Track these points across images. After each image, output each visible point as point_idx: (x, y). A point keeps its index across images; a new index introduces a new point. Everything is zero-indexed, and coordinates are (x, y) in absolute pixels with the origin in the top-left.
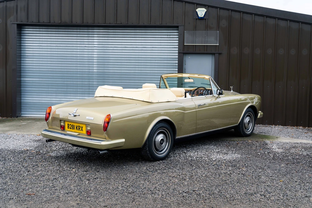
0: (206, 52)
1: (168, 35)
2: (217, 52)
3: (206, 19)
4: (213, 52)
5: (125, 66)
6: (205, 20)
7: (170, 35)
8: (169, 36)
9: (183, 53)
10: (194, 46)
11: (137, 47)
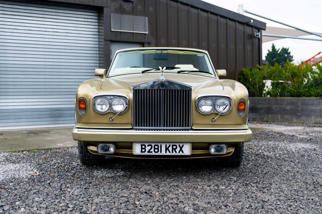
0: (135, 40)
1: (85, 18)
2: (147, 41)
3: (133, 2)
4: (142, 41)
5: (31, 56)
6: (131, 3)
7: (88, 18)
8: (86, 20)
9: (109, 40)
10: (122, 32)
11: (46, 31)
